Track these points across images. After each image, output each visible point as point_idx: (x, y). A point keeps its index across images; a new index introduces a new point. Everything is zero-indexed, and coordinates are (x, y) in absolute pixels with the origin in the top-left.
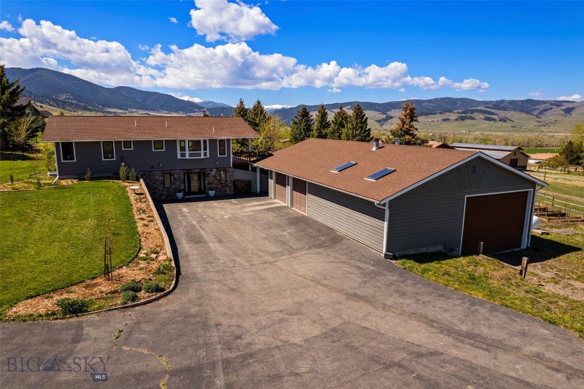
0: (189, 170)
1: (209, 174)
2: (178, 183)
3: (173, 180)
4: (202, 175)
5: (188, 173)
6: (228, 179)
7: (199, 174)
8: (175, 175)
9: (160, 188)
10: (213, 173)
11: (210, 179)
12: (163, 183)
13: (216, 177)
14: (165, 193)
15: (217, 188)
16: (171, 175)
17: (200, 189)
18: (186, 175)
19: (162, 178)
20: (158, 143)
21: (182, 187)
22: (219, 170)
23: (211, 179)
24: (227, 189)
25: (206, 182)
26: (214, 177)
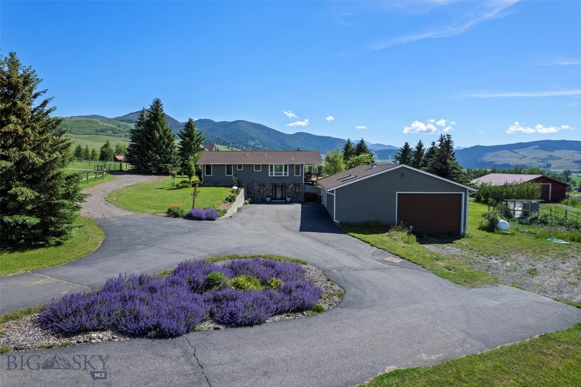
0: (275, 184)
1: (288, 187)
2: (268, 192)
3: (265, 189)
4: (284, 187)
6: (301, 191)
7: (282, 187)
8: (267, 187)
9: (257, 194)
10: (291, 187)
11: (289, 190)
12: (259, 191)
13: (293, 189)
14: (260, 197)
15: (293, 196)
16: (264, 186)
17: (282, 196)
18: (274, 187)
19: (258, 188)
20: (258, 167)
21: (271, 194)
22: (295, 185)
24: (300, 198)
25: (286, 192)
26: (291, 189)
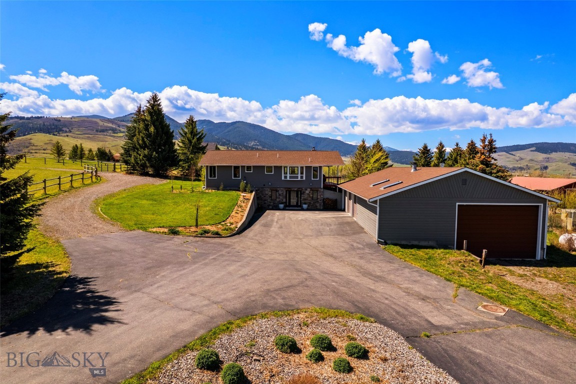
0: (290, 188)
1: (304, 192)
2: (281, 197)
3: (278, 195)
4: (299, 192)
5: (289, 191)
6: (319, 197)
7: (297, 192)
9: (269, 200)
10: (307, 192)
12: (271, 197)
13: (309, 195)
14: (272, 204)
17: (297, 203)
19: (270, 193)
20: (269, 168)
21: (284, 200)
22: (312, 190)
23: (305, 196)
24: (318, 205)
